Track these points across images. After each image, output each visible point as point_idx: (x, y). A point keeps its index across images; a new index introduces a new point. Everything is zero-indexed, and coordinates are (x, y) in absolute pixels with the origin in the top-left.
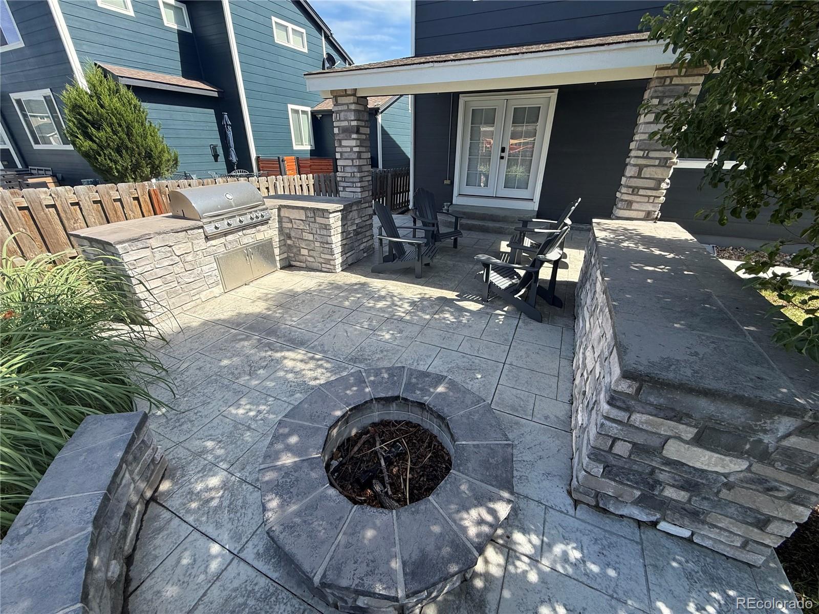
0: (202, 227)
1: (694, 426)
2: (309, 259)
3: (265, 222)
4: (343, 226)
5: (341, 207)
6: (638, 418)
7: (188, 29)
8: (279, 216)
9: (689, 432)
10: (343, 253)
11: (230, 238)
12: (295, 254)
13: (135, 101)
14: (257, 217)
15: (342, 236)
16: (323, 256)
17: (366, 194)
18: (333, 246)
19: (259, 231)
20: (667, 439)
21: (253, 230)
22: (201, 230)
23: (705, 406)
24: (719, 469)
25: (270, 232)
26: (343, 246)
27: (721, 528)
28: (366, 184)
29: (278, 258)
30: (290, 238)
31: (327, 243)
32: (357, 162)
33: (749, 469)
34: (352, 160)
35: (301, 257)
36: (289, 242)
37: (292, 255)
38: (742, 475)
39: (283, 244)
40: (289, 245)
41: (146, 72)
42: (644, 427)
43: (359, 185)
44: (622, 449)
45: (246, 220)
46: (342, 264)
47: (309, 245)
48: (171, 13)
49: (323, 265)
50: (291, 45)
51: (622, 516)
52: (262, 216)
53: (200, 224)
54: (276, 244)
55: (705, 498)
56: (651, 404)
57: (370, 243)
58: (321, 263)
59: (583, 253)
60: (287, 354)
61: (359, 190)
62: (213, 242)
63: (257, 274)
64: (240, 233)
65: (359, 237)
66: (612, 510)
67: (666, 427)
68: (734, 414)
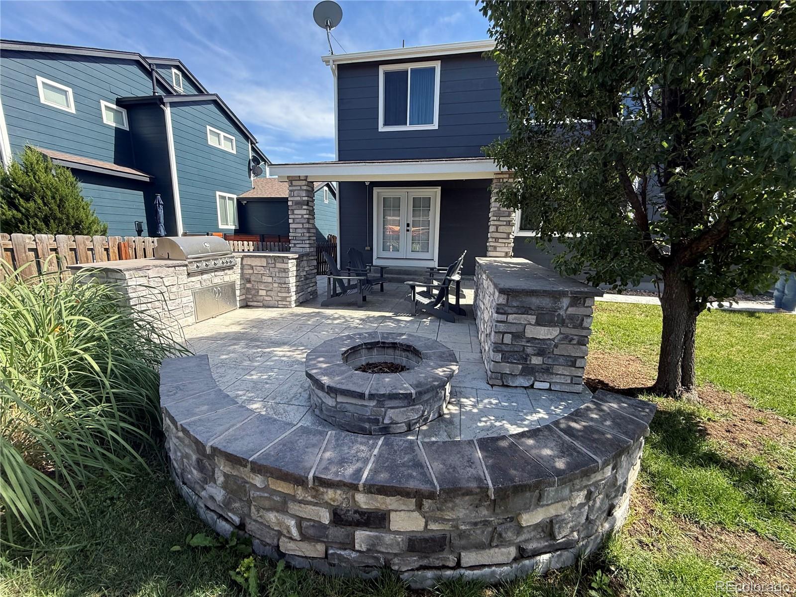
0: (186, 266)
1: (534, 315)
2: (267, 298)
3: (231, 268)
4: (297, 271)
5: (296, 256)
6: (511, 318)
7: (126, 127)
8: (242, 264)
9: (532, 319)
10: (297, 292)
11: (205, 276)
12: (254, 295)
13: (72, 179)
14: (227, 262)
15: (296, 279)
16: (280, 294)
17: (312, 249)
18: (290, 285)
19: (226, 274)
20: (526, 324)
21: (222, 273)
22: (185, 268)
23: (535, 301)
24: (549, 337)
25: (234, 276)
26: (297, 286)
27: (560, 375)
28: (312, 242)
29: (238, 299)
30: (249, 281)
31: (285, 283)
32: (307, 226)
33: (560, 333)
34: (303, 224)
35: (259, 298)
36: (248, 285)
37: (250, 296)
38: (559, 337)
39: (243, 287)
40: (248, 288)
41: (79, 158)
42: (514, 321)
43: (308, 242)
44: (508, 339)
45: (219, 263)
46: (296, 301)
47: (268, 287)
48: (112, 114)
49: (280, 302)
50: (222, 147)
51: (516, 387)
52: (231, 261)
53: (186, 262)
54: (238, 287)
55: (549, 357)
56: (514, 307)
57: (314, 288)
58: (278, 301)
59: (473, 291)
60: (275, 349)
61: (308, 246)
62: (193, 279)
63: (221, 311)
64: (213, 274)
65: (308, 282)
66: (511, 384)
67: (523, 319)
68: (546, 302)
